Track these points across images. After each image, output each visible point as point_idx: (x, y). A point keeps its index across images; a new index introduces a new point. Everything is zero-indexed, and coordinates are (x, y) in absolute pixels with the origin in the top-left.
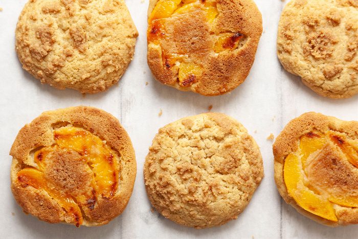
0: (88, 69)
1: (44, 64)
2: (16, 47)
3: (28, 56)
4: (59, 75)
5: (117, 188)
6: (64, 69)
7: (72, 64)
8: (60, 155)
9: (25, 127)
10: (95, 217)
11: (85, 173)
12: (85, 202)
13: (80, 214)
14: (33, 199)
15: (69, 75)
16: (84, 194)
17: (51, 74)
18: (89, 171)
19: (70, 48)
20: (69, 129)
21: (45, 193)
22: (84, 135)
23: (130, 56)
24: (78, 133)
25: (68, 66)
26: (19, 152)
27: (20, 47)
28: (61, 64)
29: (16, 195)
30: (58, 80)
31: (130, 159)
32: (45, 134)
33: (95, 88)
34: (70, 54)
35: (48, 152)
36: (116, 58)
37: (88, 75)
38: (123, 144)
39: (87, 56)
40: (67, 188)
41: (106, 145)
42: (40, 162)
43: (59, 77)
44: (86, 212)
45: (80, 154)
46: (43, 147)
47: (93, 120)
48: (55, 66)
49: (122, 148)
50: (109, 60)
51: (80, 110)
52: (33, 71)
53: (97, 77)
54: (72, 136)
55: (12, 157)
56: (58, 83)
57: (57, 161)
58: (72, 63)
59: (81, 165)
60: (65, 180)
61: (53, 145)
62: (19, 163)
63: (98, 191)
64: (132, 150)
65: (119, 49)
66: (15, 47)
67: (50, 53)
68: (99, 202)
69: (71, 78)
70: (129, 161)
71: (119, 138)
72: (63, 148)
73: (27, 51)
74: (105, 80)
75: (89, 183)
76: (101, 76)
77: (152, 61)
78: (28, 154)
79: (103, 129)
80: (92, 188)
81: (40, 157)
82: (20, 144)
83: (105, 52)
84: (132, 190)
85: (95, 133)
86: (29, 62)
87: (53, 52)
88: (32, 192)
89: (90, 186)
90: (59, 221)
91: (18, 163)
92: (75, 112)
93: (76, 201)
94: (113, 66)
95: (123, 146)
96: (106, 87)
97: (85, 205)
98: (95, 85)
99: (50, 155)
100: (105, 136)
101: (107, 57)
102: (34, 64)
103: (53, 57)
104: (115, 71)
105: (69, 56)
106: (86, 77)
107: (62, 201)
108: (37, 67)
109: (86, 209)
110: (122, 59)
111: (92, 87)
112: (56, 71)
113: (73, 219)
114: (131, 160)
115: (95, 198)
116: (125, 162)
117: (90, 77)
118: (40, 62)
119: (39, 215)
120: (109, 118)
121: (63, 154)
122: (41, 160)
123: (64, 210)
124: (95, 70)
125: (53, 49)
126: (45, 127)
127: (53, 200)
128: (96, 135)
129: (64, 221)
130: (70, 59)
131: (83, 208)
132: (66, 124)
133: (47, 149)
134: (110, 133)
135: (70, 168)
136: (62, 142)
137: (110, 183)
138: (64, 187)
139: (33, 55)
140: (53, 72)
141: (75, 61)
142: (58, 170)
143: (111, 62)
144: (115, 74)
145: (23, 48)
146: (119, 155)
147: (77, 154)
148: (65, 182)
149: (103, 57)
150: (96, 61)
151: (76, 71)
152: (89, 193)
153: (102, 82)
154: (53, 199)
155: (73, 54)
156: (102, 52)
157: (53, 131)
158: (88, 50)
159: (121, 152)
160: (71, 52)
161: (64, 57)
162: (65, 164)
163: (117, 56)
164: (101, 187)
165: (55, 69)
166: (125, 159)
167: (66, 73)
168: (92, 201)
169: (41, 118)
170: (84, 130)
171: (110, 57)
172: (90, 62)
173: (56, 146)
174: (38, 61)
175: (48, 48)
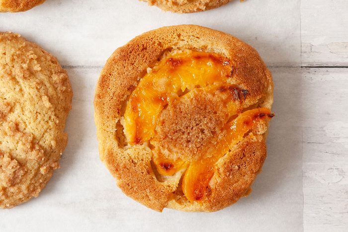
0: (36, 99)
1: (32, 165)
2: (6, 207)
3: (19, 188)
4: (47, 142)
5: (219, 55)
6: (37, 134)
7: (30, 123)
8: (166, 137)
9: (122, 186)
10: (259, 89)
11: (194, 101)
12: (237, 102)
13: (255, 111)
14: (229, 180)
15: (45, 127)
16: (225, 103)
17: (45, 153)
18: (191, 94)
19: (6, 126)
20: (127, 122)
21: (220, 162)
22: (137, 100)
23: (14, 38)
24: (135, 109)
25: (32, 127)
26: (158, 197)
27: (6, 201)
28: (30, 138)
29: (222, 205)
30: (53, 143)
31: (175, 34)
32: (133, 157)
33: (64, 88)
34: (14, 125)
35: (160, 153)
36: (18, 57)
37: (45, 98)
38: (155, 43)
39: (17, 101)
40: (214, 128)
41: (155, 68)
42: (175, 167)
43: (49, 141)
44: (252, 103)
45: (165, 106)
46: (152, 162)
47: (116, 85)
48: (32, 148)
49: (160, 44)
50: (22, 68)
51: (100, 105)
52: (41, 181)
53: (48, 85)
54: (138, 117)
55: (165, 208)
56: (57, 142)
57: (175, 142)
58: (27, 123)
59: (182, 107)
60: (202, 131)
61: (151, 147)
62: (174, 198)
63: (221, 83)
64: (162, 30)
65: (5, 54)
66: (7, 210)
67: (15, 155)
68: (239, 81)
69: (51, 123)
70: (179, 36)
71: (144, 49)
72: (156, 132)
73: (12, 190)
74: (52, 74)
75: (209, 96)
76: (46, 79)
77: (21, 5)
78: (162, 184)
79: (130, 71)
80: (217, 92)
81: (168, 166)
82: (147, 195)
83: (10, 74)
84: (222, 33)
85: (135, 84)
86: (28, 188)
87: (13, 152)
88: (219, 180)
89: (214, 95)
90: (263, 143)
91: (174, 201)
92: (102, 112)
93: (235, 117)
94: (30, 62)
95: (157, 42)
96: (61, 72)
97: (241, 103)
98: (60, 88)
99: (166, 152)
100: (141, 68)
101: (17, 71)
102: (31, 180)
103: (20, 150)
104: (38, 59)
105: (17, 128)
106: (47, 101)
107: (235, 136)
108: (36, 175)
109: (248, 102)
110: (19, 49)
111: (63, 92)
112: (41, 146)
113: (261, 122)
114: (177, 32)
115: (233, 88)
116: (181, 42)
117: (47, 96)
118: (28, 170)
119: (253, 173)
120: (114, 62)
121: (165, 133)
122: (172, 166)
123: (246, 135)
124: (37, 88)
125: (8, 151)
126: (122, 158)
127: (232, 149)
128: (138, 82)
129: (263, 135)
130: (22, 126)
131: (245, 106)
132: (119, 126)
133: (156, 155)
134: (137, 61)
135: (185, 122)
136: (146, 133)
137: (210, 63)
138: (214, 133)
139: (18, 181)
140: (42, 151)
141: (25, 118)
142: (188, 141)
143: (25, 66)
144: (43, 59)
145: (7, 197)
146: (170, 49)
147: (165, 112)
148: (206, 132)
149: (17, 77)
150: (23, 88)
151: (39, 117)
152: (224, 96)
153: (55, 78)
154: (230, 151)
155: (14, 121)
156: (10, 79)
157: (129, 145)
158: (9, 100)
159: (165, 47)
160: (12, 124)
161: (19, 135)
162: (180, 130)
163: (15, 57)
164: (217, 77)
165: (37, 148)
166: (176, 41)
167: (43, 131)
168: (236, 92)
169: (109, 163)
170: (130, 100)
171: (17, 66)
172: (26, 96)
173: (152, 143)
174: (26, 173)
175: (6, 159)
